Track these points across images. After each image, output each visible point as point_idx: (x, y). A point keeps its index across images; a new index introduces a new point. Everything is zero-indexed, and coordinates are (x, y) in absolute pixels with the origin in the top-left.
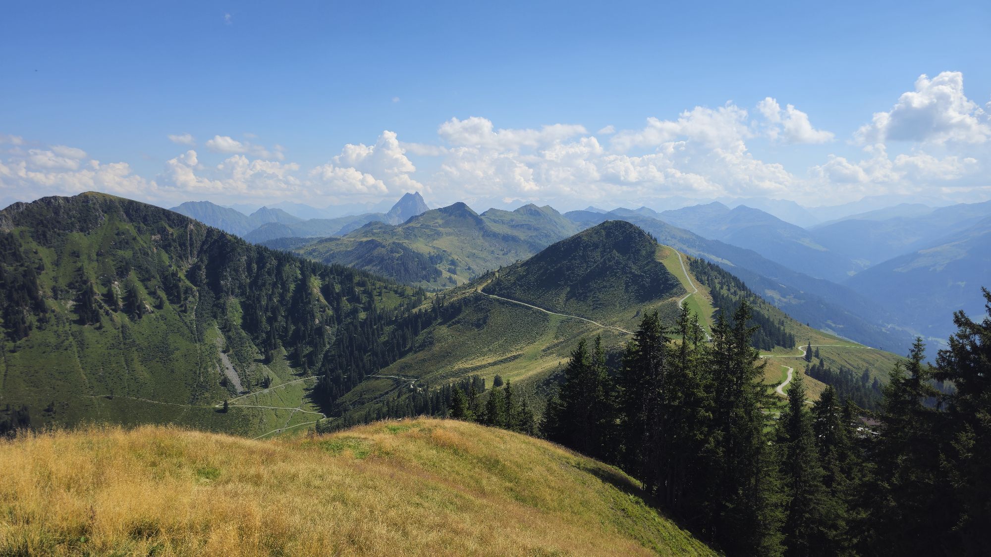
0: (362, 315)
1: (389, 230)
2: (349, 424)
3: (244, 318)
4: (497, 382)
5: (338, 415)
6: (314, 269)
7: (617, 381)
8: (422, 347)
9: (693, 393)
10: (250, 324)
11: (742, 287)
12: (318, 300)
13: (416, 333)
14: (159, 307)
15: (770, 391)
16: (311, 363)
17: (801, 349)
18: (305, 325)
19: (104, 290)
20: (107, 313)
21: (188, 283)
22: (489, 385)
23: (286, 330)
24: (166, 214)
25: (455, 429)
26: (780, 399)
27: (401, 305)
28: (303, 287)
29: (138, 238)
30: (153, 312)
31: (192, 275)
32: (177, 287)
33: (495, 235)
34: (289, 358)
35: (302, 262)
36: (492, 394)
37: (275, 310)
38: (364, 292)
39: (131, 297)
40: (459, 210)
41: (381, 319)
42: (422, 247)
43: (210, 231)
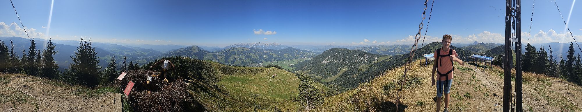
33: (487, 47)
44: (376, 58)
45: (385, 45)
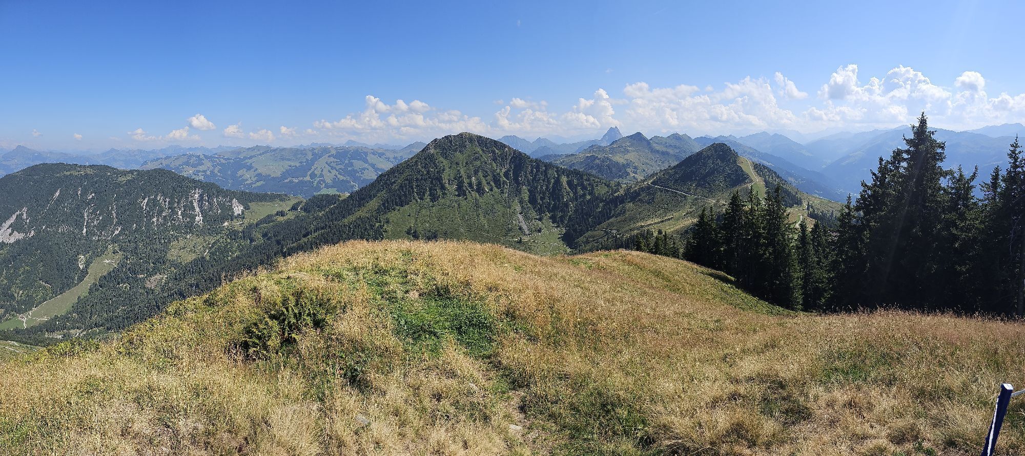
0: (588, 197)
1: (602, 149)
2: (582, 252)
3: (529, 197)
4: (660, 232)
5: (576, 248)
6: (564, 171)
7: (721, 228)
8: (619, 214)
9: (758, 232)
10: (533, 200)
11: (778, 177)
12: (565, 189)
13: (616, 206)
14: (491, 190)
15: (792, 226)
16: (562, 221)
17: (805, 205)
18: (559, 201)
19: (468, 181)
20: (469, 192)
21: (505, 179)
22: (655, 234)
23: (549, 204)
24: (495, 143)
25: (638, 256)
26: (796, 229)
27: (608, 192)
28: (558, 181)
29: (483, 156)
30: (488, 192)
31: (506, 175)
32: (499, 180)
33: (658, 151)
34: (550, 218)
35: (557, 168)
36: (657, 238)
37: (544, 193)
38: (589, 185)
39: (479, 184)
40: (638, 137)
41: (597, 199)
42: (619, 159)
43: (515, 151)
44: (238, 209)
45: (275, 146)
